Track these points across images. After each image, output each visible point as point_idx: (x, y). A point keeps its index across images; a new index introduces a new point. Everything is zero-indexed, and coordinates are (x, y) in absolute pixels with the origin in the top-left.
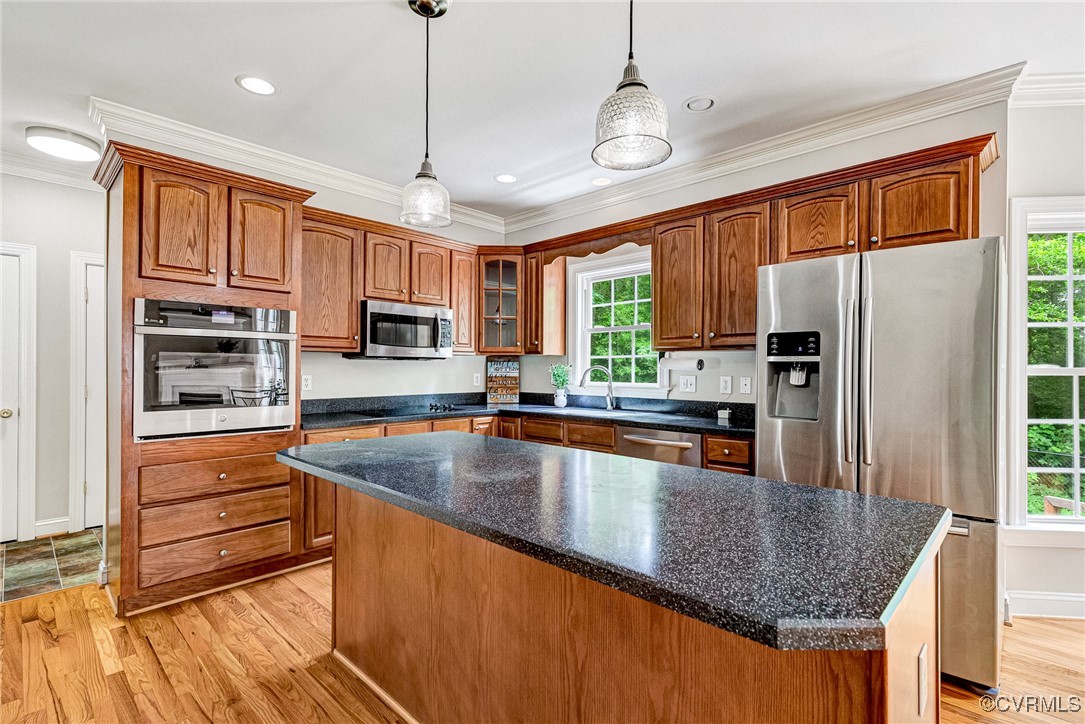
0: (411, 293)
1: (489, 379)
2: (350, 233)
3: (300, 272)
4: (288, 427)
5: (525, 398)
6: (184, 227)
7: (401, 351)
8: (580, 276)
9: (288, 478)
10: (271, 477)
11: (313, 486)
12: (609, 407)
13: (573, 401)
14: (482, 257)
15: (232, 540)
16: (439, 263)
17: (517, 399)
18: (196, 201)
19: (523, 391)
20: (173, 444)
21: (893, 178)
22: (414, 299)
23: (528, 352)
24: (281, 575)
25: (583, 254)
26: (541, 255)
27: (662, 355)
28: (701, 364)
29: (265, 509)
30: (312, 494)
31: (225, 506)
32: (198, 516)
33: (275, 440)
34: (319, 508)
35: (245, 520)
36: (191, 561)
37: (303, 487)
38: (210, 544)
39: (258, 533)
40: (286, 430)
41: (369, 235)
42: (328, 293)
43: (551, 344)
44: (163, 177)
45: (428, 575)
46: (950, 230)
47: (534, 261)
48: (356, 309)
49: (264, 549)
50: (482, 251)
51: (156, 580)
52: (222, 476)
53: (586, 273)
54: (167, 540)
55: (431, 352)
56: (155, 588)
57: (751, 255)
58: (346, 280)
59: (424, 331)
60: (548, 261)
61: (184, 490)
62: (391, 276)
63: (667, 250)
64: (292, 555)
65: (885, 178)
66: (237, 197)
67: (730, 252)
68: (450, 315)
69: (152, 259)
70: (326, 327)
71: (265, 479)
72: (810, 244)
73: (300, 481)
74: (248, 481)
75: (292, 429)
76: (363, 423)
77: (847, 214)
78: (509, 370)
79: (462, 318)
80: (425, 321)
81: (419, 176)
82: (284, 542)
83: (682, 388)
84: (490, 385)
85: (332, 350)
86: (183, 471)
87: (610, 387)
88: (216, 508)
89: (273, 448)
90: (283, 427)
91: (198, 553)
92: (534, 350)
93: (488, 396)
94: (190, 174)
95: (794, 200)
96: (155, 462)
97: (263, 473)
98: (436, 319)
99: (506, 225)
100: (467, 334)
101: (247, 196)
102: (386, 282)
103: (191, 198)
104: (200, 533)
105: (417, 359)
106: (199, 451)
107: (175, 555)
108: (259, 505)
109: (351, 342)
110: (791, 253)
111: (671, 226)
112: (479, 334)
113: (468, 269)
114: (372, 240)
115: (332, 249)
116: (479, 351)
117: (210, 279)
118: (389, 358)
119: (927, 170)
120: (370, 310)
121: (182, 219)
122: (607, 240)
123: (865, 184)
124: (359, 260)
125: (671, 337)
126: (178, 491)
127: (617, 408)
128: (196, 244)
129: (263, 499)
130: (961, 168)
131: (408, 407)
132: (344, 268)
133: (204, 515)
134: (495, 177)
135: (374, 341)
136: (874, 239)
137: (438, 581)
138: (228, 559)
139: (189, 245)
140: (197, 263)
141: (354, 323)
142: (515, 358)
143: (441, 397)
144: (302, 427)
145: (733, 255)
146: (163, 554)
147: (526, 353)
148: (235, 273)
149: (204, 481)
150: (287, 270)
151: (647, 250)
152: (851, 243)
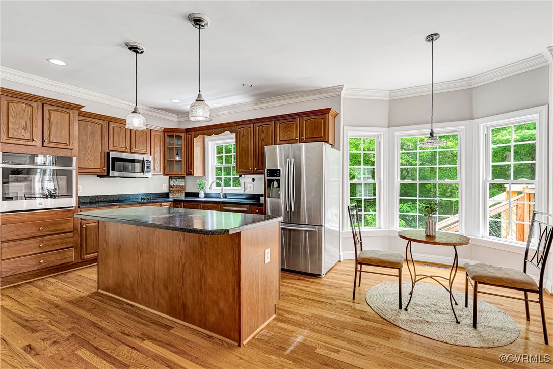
0: (131, 148)
1: (170, 186)
2: (101, 122)
3: (77, 140)
4: (72, 207)
5: (187, 195)
6: (21, 121)
7: (126, 174)
8: (210, 143)
9: (73, 229)
10: (64, 229)
11: (84, 233)
12: (222, 197)
13: (207, 195)
14: (166, 133)
15: (46, 256)
16: (145, 135)
17: (183, 195)
18: (26, 110)
19: (186, 191)
20: (16, 215)
21: (308, 118)
22: (133, 151)
23: (188, 175)
24: (70, 272)
25: (210, 134)
26: (192, 133)
27: (240, 176)
28: (253, 180)
29: (62, 243)
30: (84, 236)
31: (42, 242)
32: (29, 246)
33: (65, 213)
34: (88, 242)
35: (52, 248)
36: (25, 265)
37: (80, 233)
38: (35, 258)
39: (58, 253)
40: (71, 209)
41: (110, 123)
42: (90, 148)
43: (198, 171)
44: (10, 99)
45: (137, 252)
46: (322, 137)
47: (190, 136)
48: (104, 156)
49: (61, 260)
50: (166, 130)
51: (9, 274)
52: (40, 229)
53: (213, 142)
54: (14, 256)
55: (141, 175)
56: (8, 277)
57: (268, 140)
58: (99, 143)
59: (138, 165)
60: (196, 136)
61: (22, 235)
62: (121, 141)
63: (241, 136)
64: (75, 262)
65: (306, 118)
66: (47, 108)
67: (262, 138)
68: (150, 158)
69: (6, 134)
70: (90, 163)
71: (61, 230)
72: (286, 138)
73: (78, 230)
74: (53, 231)
75: (74, 208)
76: (108, 206)
77: (296, 128)
78: (180, 183)
79: (156, 159)
80: (138, 161)
81: (133, 112)
82: (71, 257)
83: (249, 189)
84: (171, 189)
85: (93, 173)
86: (22, 227)
87: (222, 189)
88: (38, 243)
89: (65, 217)
90: (69, 208)
91: (30, 262)
92: (190, 174)
93: (170, 194)
94: (23, 97)
95: (281, 122)
96: (7, 223)
97: (60, 227)
98: (143, 160)
99: (178, 118)
100: (159, 167)
101: (52, 107)
102: (119, 144)
103: (24, 108)
104: (30, 253)
105: (134, 177)
106: (29, 218)
107: (18, 263)
108: (59, 241)
109: (102, 170)
110: (280, 141)
111: (242, 126)
112: (165, 167)
113: (159, 138)
114: (112, 125)
115: (92, 128)
116: (165, 174)
117: (34, 143)
118: (121, 177)
119: (316, 117)
120: (111, 156)
121: (20, 117)
122: (220, 130)
123: (301, 118)
124: (105, 133)
125: (243, 169)
126: (20, 235)
127: (226, 198)
128: (26, 128)
129: (60, 238)
130: (324, 117)
131: (130, 199)
132: (98, 137)
133: (32, 245)
134: (171, 100)
135: (113, 169)
136: (303, 138)
137: (141, 252)
138: (44, 264)
139: (24, 128)
140: (27, 136)
141: (103, 162)
142: (183, 177)
143: (147, 194)
144: (79, 207)
145: (263, 140)
146: (12, 263)
147: (187, 175)
148: (46, 141)
149: (32, 231)
150: (71, 139)
151: (234, 135)
152: (297, 138)
